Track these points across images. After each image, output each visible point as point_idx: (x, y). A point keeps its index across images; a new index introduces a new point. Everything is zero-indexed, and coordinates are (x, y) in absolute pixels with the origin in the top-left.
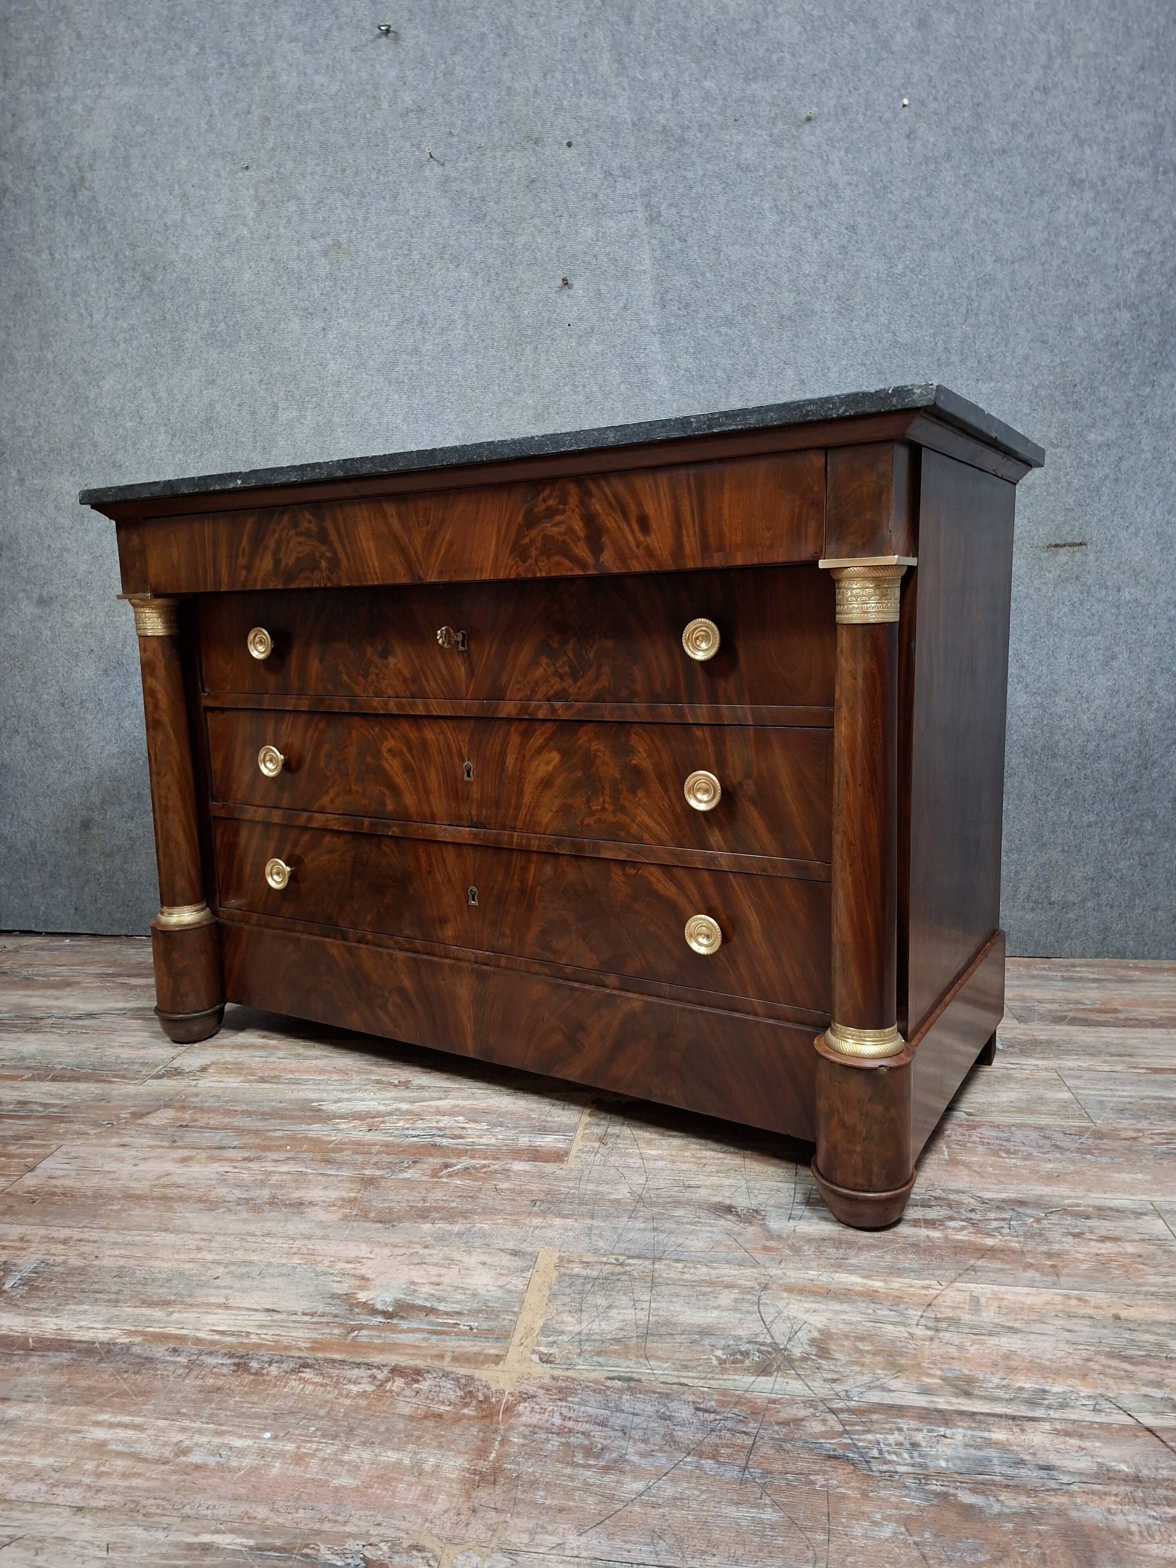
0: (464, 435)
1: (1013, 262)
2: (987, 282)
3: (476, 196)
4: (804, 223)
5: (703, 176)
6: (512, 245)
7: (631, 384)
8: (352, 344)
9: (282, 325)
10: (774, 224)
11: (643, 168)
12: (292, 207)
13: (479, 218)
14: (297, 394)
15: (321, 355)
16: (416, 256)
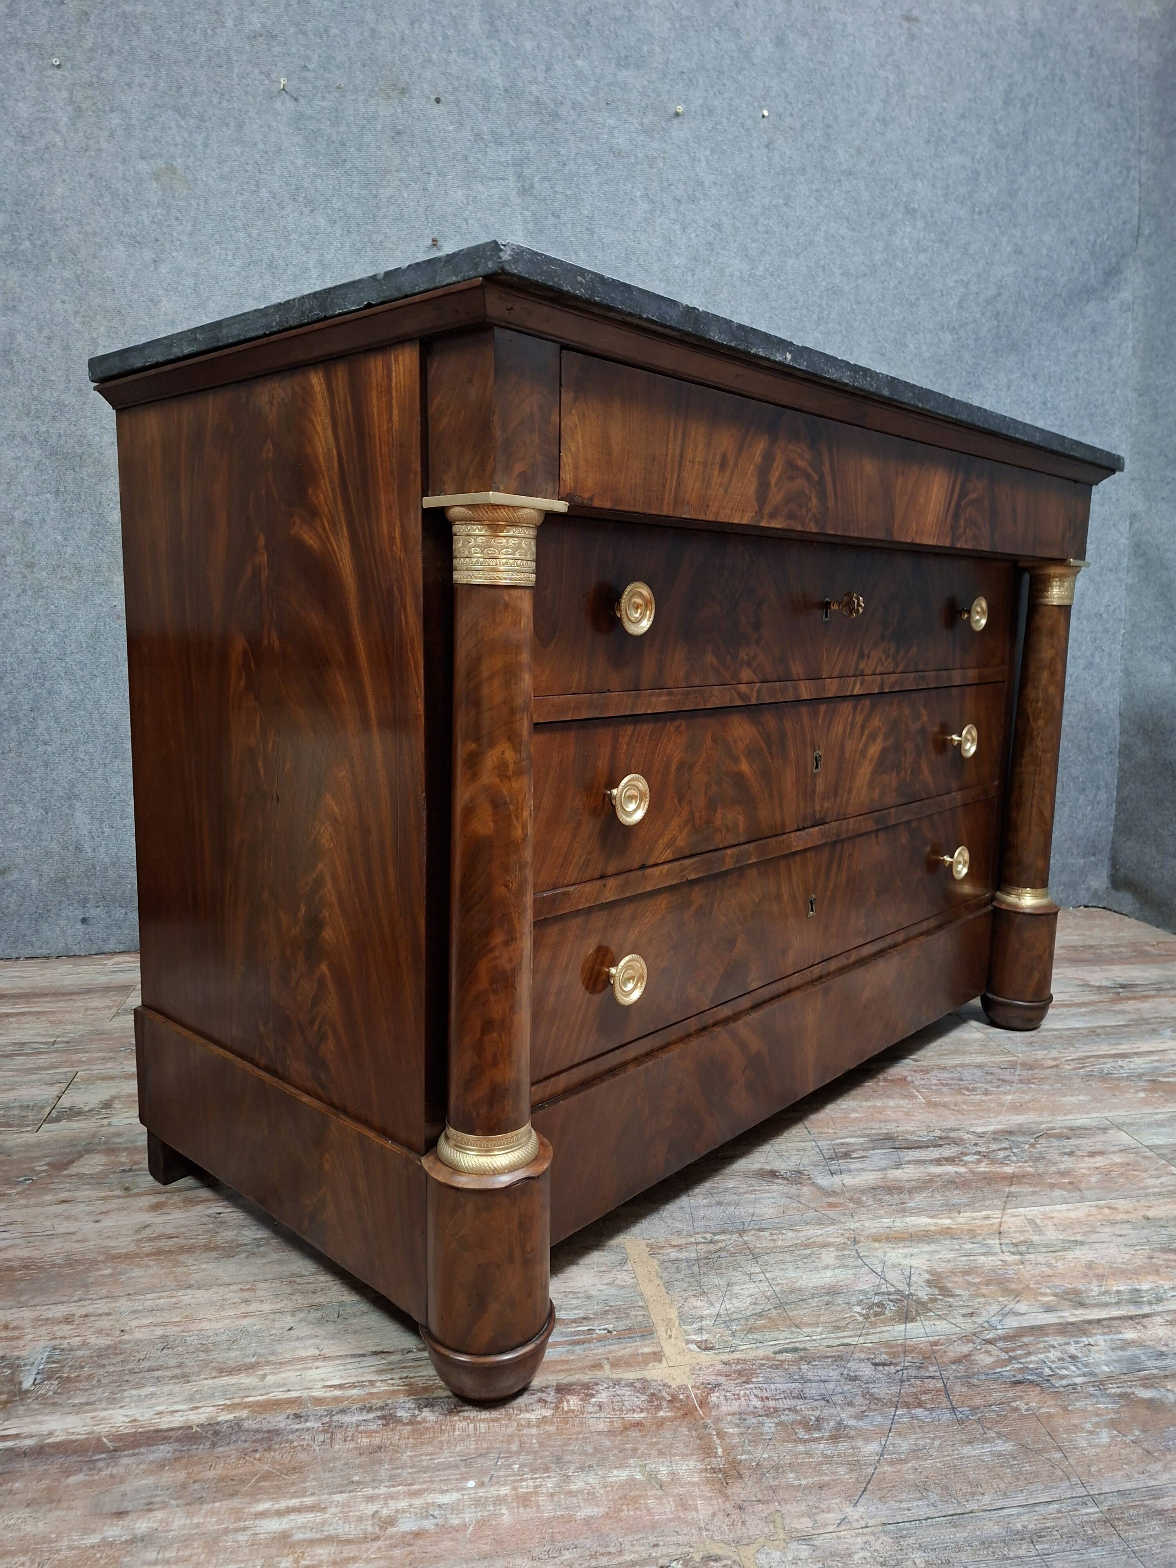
1: (857, 277)
2: (835, 293)
3: (334, 139)
4: (673, 215)
5: (577, 154)
6: (375, 196)
8: (190, 281)
9: (104, 252)
10: (645, 212)
11: (516, 137)
12: (115, 119)
13: (337, 163)
15: (151, 290)
16: (264, 193)
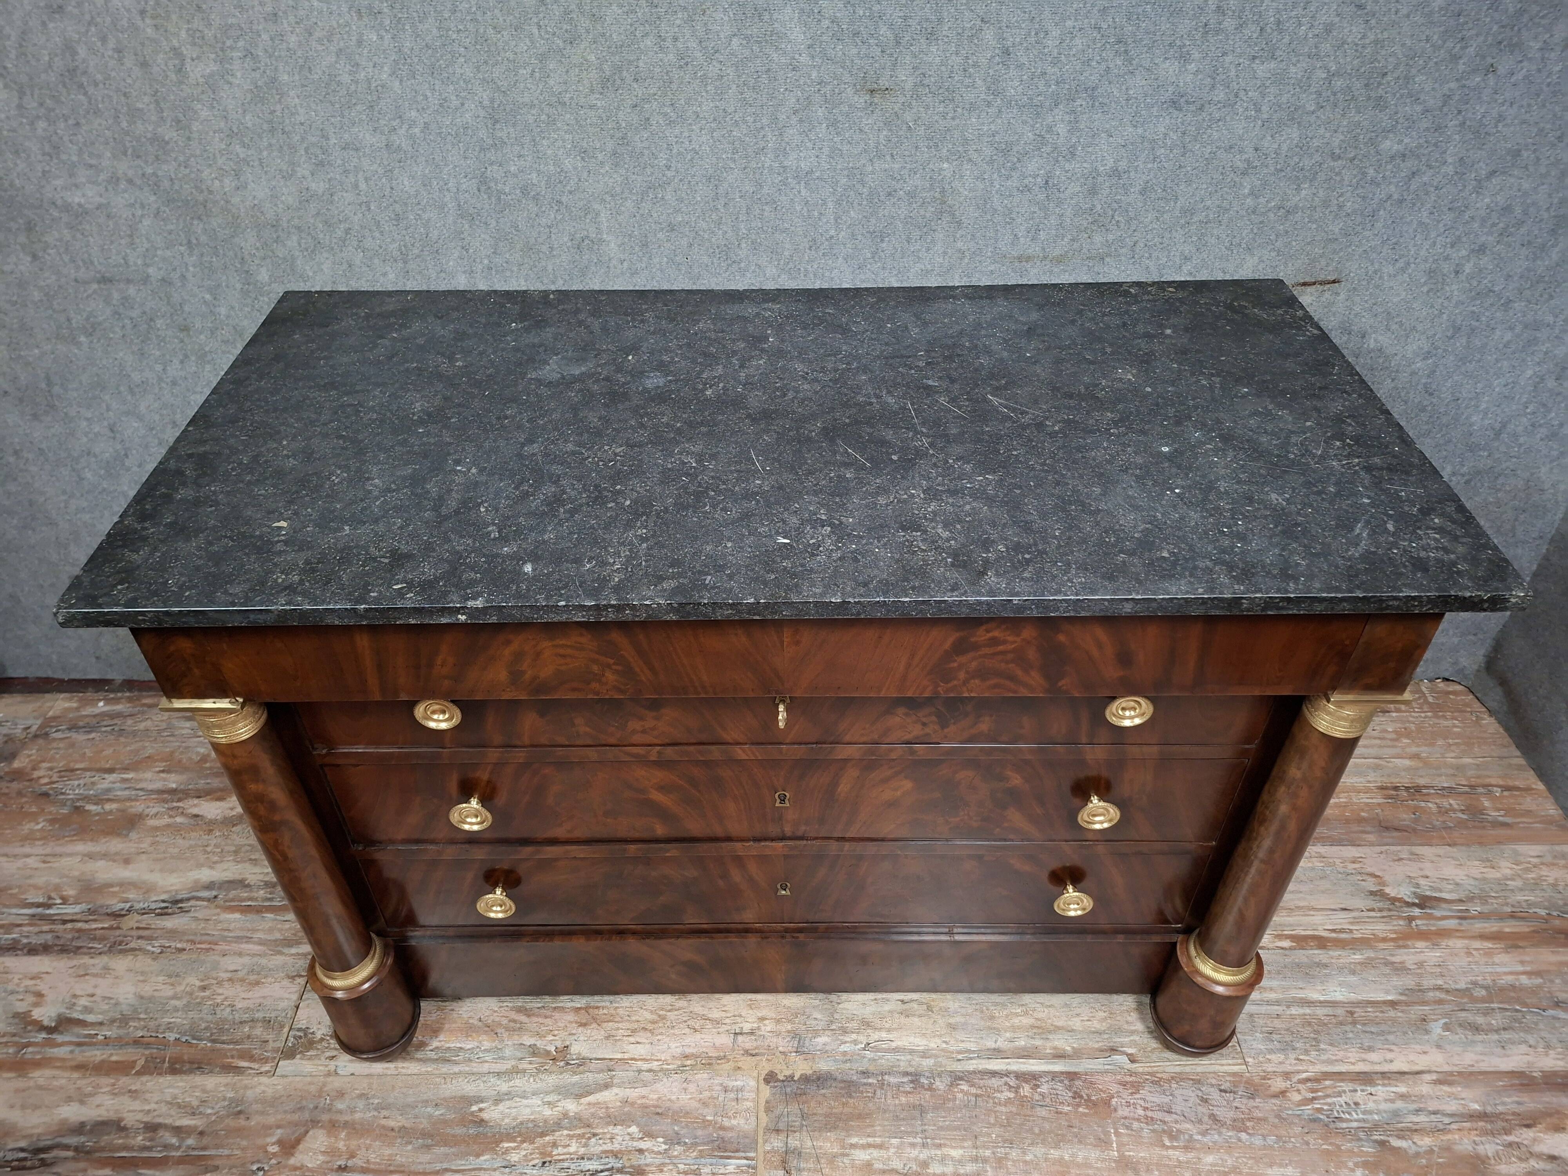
0: (492, 101)
7: (746, 37)
14: (209, 34)
